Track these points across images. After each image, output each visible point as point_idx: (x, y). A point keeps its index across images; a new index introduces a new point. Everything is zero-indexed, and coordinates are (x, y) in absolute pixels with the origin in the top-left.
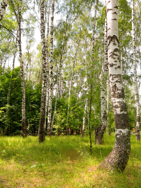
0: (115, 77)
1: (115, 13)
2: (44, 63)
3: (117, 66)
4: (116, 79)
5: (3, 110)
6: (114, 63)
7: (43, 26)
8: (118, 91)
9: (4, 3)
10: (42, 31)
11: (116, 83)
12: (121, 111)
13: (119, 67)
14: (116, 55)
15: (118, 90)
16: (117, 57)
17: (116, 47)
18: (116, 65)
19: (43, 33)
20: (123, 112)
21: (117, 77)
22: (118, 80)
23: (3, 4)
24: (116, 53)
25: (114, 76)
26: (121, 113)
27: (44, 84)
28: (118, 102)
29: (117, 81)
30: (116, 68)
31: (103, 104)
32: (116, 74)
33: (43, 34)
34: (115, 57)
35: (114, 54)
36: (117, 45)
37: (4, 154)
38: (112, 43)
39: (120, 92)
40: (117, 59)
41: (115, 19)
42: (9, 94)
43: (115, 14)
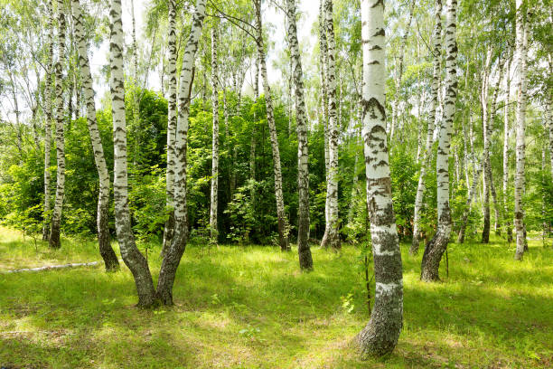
0: (373, 185)
1: (377, 47)
2: (299, 102)
3: (377, 162)
4: (375, 188)
5: (243, 193)
6: (373, 156)
7: (292, 18)
8: (378, 213)
9: (198, 14)
10: (291, 31)
11: (374, 196)
12: (382, 250)
13: (382, 163)
14: (376, 139)
15: (378, 210)
16: (379, 143)
17: (377, 122)
18: (376, 159)
19: (294, 35)
20: (386, 252)
21: (377, 184)
22: (379, 191)
23: (197, 17)
24: (375, 135)
25: (372, 182)
26: (382, 254)
27: (302, 150)
28: (377, 233)
29: (376, 193)
30: (375, 167)
31: (442, 186)
32: (376, 178)
33: (293, 37)
34: (373, 142)
35: (371, 137)
36: (380, 116)
37: (216, 300)
38: (368, 114)
39: (381, 213)
40: (378, 148)
41: (375, 62)
42: (252, 156)
43: (376, 51)
